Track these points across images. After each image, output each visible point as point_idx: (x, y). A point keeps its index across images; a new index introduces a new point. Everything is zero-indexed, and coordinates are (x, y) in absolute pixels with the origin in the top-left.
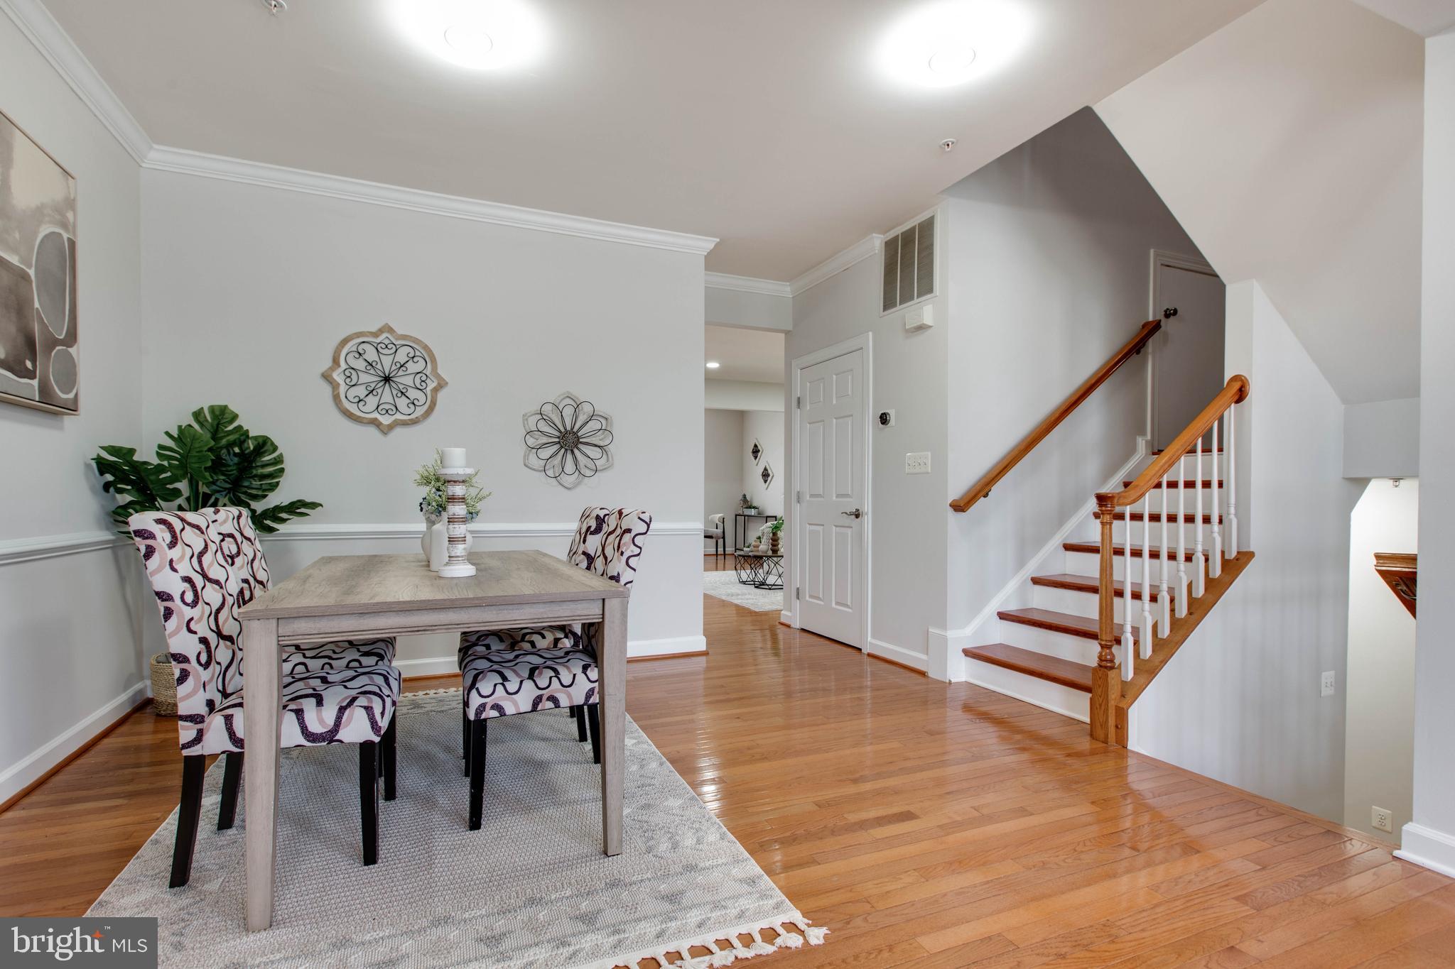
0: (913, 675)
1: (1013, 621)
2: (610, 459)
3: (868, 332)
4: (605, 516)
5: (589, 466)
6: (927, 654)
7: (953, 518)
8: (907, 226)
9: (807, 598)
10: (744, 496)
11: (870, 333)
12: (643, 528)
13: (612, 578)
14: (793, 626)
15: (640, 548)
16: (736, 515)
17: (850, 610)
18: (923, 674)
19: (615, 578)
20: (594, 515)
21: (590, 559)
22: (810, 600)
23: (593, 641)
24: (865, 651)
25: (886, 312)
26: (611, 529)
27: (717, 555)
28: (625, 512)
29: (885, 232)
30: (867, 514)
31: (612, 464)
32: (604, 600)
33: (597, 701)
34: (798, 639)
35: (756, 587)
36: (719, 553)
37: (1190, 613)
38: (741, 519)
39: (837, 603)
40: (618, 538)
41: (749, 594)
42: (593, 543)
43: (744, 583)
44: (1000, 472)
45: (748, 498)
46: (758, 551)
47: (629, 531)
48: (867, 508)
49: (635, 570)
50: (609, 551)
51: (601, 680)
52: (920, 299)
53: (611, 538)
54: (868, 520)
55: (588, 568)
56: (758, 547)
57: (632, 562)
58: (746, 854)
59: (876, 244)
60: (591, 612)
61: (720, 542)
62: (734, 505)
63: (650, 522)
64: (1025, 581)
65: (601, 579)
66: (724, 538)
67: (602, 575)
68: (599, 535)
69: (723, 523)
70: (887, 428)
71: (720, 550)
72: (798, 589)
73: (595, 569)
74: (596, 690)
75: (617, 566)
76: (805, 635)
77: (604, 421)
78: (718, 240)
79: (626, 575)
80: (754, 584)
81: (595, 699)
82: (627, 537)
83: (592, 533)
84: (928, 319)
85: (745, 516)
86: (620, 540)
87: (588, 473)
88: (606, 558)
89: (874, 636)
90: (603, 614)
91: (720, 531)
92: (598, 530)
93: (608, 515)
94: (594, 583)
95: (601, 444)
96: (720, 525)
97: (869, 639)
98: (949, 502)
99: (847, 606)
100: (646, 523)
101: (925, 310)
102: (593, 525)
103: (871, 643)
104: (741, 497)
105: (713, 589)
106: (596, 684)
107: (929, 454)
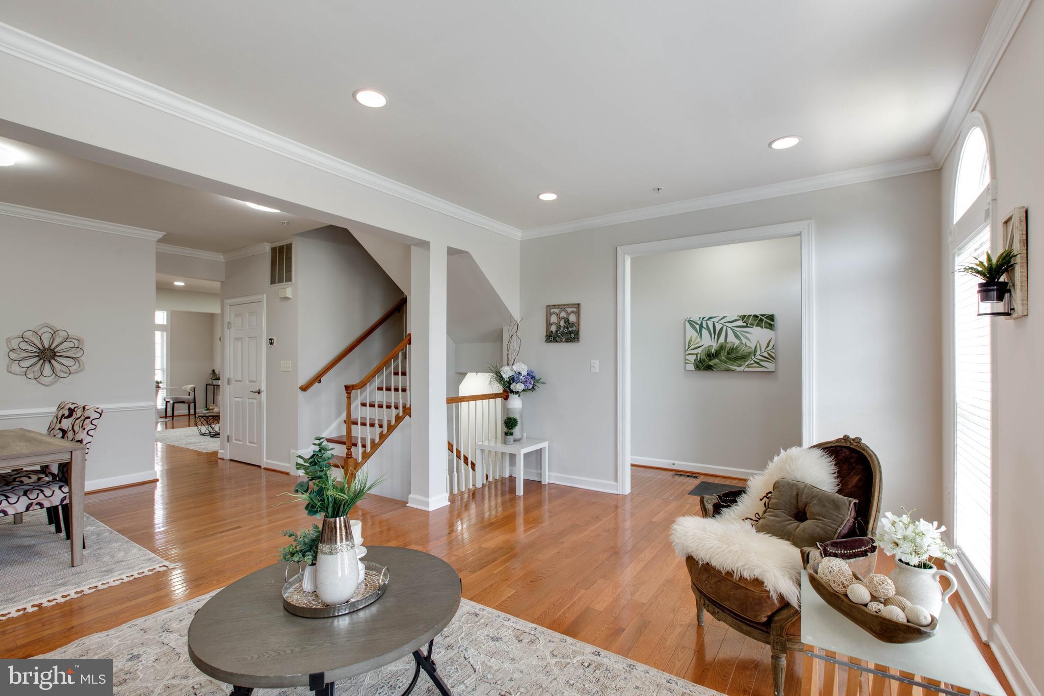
0: (282, 475)
1: (334, 443)
2: (82, 366)
3: (263, 293)
4: (75, 408)
5: (64, 370)
6: (290, 463)
7: (301, 394)
8: (281, 244)
9: (234, 441)
10: (214, 371)
11: (265, 294)
12: (98, 416)
13: (78, 441)
14: (225, 458)
15: (96, 426)
16: (207, 385)
17: (255, 445)
18: (288, 474)
19: (81, 441)
20: (67, 407)
21: (64, 432)
22: (236, 442)
23: (66, 475)
24: (263, 467)
25: (272, 285)
26: (78, 416)
27: (189, 415)
28: (87, 408)
29: (271, 243)
30: (263, 392)
31: (83, 369)
32: (71, 452)
33: (68, 502)
34: (228, 464)
35: (211, 437)
36: (191, 413)
37: (387, 432)
38: (210, 388)
39: (250, 442)
40: (82, 421)
41: (204, 442)
42: (66, 424)
43: (203, 435)
44: (326, 370)
45: (217, 372)
46: (213, 412)
47: (89, 418)
48: (263, 388)
49: (92, 436)
50: (76, 428)
51: (70, 492)
52: (287, 283)
53: (78, 421)
54: (263, 394)
55: (63, 437)
56: (214, 409)
57: (91, 433)
58: (150, 552)
59: (267, 248)
60: (65, 458)
61: (192, 405)
62: (207, 378)
63: (102, 412)
64: (341, 422)
65: (72, 443)
66: (194, 402)
67: (72, 440)
68: (70, 419)
69: (194, 391)
70: (272, 347)
71: (192, 411)
72: (228, 436)
73: (68, 437)
74: (68, 497)
75: (81, 435)
76: (232, 462)
77: (76, 342)
78: (165, 233)
79: (87, 439)
80: (210, 435)
81: (67, 502)
82: (88, 421)
83: (65, 418)
84: (289, 294)
85: (214, 386)
86: (83, 422)
87: (63, 375)
88: (74, 431)
89: (267, 459)
90: (71, 458)
91: (192, 397)
92: (70, 416)
93: (77, 407)
94: (66, 444)
95: (74, 356)
96: (192, 394)
97: (265, 460)
98: (299, 386)
99: (255, 443)
100: (99, 413)
101: (288, 290)
102: (67, 413)
103: (265, 462)
104: (211, 371)
105: (177, 441)
106: (68, 494)
107: (291, 362)
